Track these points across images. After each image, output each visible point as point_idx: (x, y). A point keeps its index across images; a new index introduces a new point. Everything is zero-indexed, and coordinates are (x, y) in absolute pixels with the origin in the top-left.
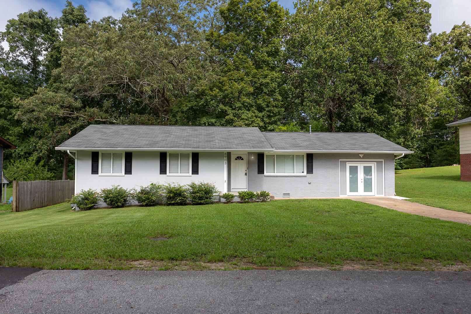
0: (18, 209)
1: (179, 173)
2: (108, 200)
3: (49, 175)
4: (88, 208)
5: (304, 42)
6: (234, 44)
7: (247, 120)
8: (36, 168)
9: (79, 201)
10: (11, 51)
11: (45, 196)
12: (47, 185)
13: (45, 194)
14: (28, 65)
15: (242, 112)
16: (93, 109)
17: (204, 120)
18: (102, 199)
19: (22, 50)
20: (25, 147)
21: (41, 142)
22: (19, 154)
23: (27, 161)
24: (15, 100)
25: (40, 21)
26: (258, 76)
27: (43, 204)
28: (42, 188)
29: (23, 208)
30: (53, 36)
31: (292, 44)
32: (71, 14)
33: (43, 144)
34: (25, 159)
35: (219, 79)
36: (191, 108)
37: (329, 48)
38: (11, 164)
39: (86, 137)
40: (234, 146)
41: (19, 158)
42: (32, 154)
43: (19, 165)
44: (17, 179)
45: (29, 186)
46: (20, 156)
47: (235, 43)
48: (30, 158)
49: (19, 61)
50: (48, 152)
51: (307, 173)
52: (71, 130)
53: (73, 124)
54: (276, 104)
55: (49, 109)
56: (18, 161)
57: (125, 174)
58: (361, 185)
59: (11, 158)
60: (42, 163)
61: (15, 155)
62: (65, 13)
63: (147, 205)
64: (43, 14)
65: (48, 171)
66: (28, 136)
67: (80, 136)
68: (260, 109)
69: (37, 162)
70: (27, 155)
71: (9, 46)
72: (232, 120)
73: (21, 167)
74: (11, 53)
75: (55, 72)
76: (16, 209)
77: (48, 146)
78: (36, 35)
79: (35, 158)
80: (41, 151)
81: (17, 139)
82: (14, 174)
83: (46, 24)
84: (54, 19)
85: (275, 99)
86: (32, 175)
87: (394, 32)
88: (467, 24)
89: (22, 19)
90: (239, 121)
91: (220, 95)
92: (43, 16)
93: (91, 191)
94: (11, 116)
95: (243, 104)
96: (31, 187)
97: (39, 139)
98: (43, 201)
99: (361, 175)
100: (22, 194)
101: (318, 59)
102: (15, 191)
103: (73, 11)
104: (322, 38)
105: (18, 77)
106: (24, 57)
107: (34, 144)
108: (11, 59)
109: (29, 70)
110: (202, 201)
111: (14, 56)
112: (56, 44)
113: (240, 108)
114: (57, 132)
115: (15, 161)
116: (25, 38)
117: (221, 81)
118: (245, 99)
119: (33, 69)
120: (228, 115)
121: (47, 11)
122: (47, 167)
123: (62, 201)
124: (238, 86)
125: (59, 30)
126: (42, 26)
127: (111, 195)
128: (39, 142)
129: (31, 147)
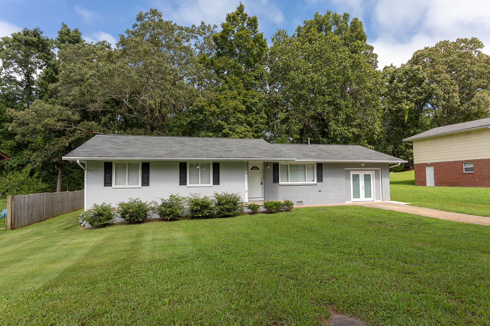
0: (13, 227)
1: (200, 183)
2: (127, 215)
3: (44, 186)
4: (102, 225)
5: (287, 68)
6: (227, 67)
7: (241, 133)
8: (30, 180)
9: (92, 218)
10: (4, 67)
11: (44, 210)
12: (47, 198)
13: (44, 207)
14: (22, 82)
15: (236, 126)
16: (92, 122)
17: (203, 133)
18: (119, 215)
19: (16, 66)
20: (18, 160)
21: (35, 155)
22: (11, 166)
23: (20, 173)
24: (9, 111)
25: (35, 39)
26: (248, 96)
27: (42, 218)
28: (41, 201)
29: (19, 225)
30: (48, 54)
31: (275, 70)
32: (67, 35)
33: (37, 157)
34: (18, 171)
35: (217, 96)
36: (191, 123)
37: (310, 74)
38: (3, 176)
39: (95, 146)
40: (256, 156)
41: (12, 170)
42: (25, 166)
43: (11, 177)
44: (9, 191)
45: (27, 199)
46: (13, 169)
47: (228, 65)
48: (24, 170)
49: (12, 77)
50: (42, 163)
51: (318, 181)
52: (69, 142)
53: (70, 136)
54: (262, 121)
55: (46, 121)
56: (11, 172)
57: (142, 186)
58: (362, 192)
59: (2, 170)
60: (36, 175)
61: (8, 167)
62: (61, 34)
63: (171, 220)
64: (39, 32)
65: (42, 182)
66: (21, 149)
67: (88, 145)
68: (250, 124)
69: (32, 173)
70: (20, 167)
71: (2, 62)
72: (228, 133)
73: (14, 179)
74: (4, 69)
75: (52, 86)
76: (11, 226)
77: (42, 158)
78: (31, 52)
79: (29, 170)
80: (35, 163)
81: (9, 152)
82: (6, 186)
83: (42, 43)
84: (50, 38)
85: (262, 118)
86: (26, 187)
87: (360, 63)
88: (394, 65)
89: (16, 36)
90: (234, 135)
91: (218, 112)
92: (38, 35)
93: (105, 205)
94: (3, 129)
95: (237, 120)
96: (29, 201)
97: (33, 152)
98: (41, 215)
99: (362, 183)
100: (18, 210)
101: (301, 83)
102: (10, 206)
103: (69, 32)
104: (302, 65)
105: (10, 93)
106: (18, 74)
107: (28, 157)
108: (4, 75)
109: (22, 86)
110: (231, 213)
111: (7, 72)
112: (52, 62)
113: (234, 123)
114: (54, 144)
115: (7, 174)
116: (19, 56)
117: (219, 98)
118: (239, 115)
119: (27, 86)
120: (224, 129)
121: (42, 31)
122: (41, 179)
123: (62, 213)
124: (232, 103)
125: (54, 51)
126: (38, 44)
127: (131, 210)
128: (33, 155)
129: (24, 160)
